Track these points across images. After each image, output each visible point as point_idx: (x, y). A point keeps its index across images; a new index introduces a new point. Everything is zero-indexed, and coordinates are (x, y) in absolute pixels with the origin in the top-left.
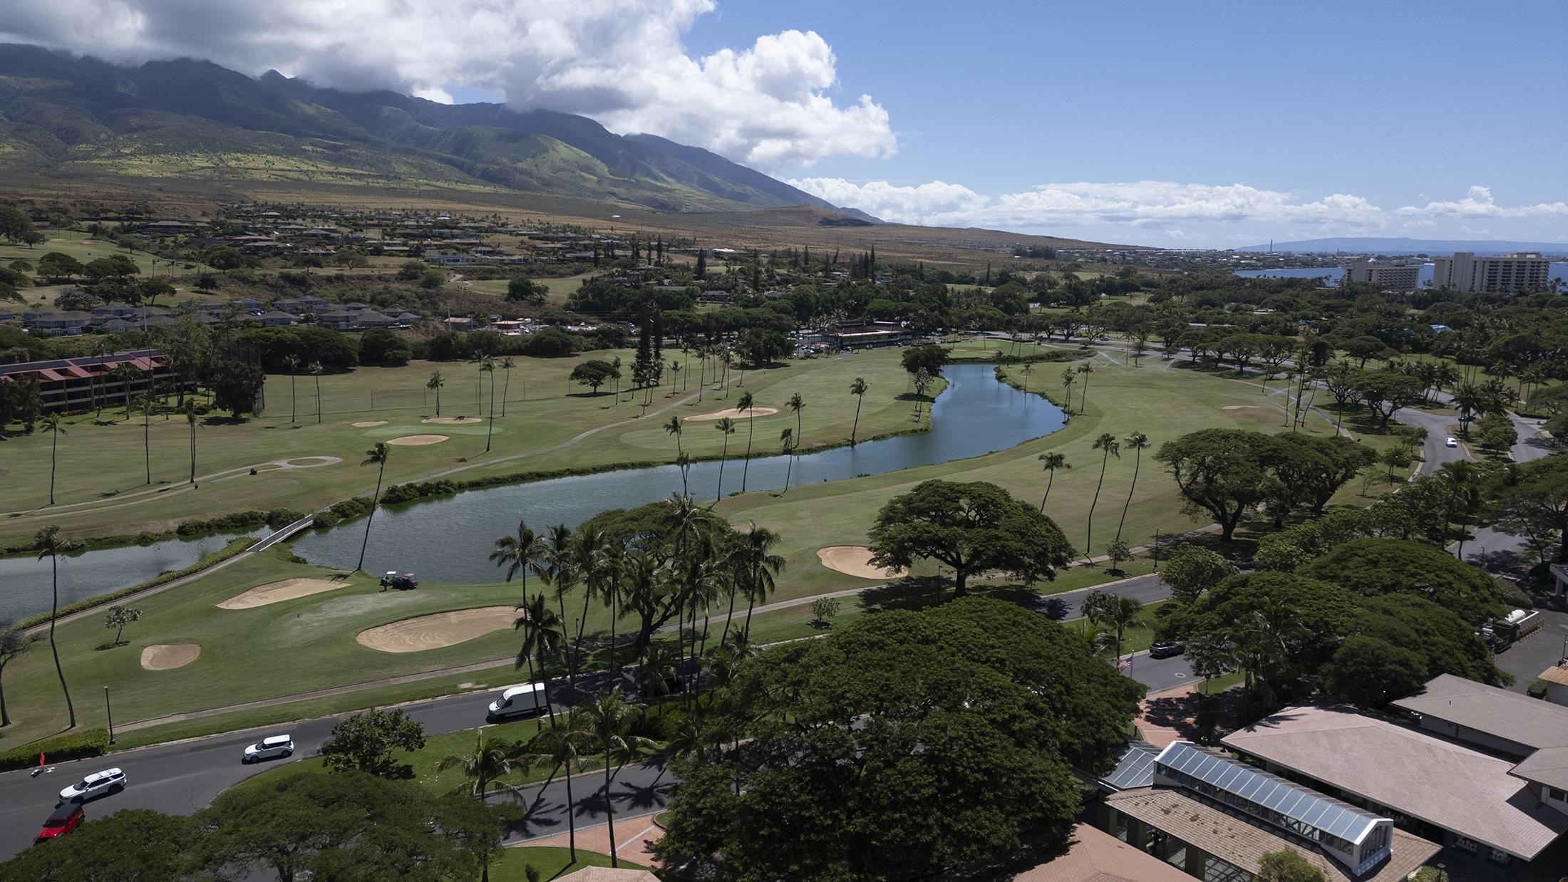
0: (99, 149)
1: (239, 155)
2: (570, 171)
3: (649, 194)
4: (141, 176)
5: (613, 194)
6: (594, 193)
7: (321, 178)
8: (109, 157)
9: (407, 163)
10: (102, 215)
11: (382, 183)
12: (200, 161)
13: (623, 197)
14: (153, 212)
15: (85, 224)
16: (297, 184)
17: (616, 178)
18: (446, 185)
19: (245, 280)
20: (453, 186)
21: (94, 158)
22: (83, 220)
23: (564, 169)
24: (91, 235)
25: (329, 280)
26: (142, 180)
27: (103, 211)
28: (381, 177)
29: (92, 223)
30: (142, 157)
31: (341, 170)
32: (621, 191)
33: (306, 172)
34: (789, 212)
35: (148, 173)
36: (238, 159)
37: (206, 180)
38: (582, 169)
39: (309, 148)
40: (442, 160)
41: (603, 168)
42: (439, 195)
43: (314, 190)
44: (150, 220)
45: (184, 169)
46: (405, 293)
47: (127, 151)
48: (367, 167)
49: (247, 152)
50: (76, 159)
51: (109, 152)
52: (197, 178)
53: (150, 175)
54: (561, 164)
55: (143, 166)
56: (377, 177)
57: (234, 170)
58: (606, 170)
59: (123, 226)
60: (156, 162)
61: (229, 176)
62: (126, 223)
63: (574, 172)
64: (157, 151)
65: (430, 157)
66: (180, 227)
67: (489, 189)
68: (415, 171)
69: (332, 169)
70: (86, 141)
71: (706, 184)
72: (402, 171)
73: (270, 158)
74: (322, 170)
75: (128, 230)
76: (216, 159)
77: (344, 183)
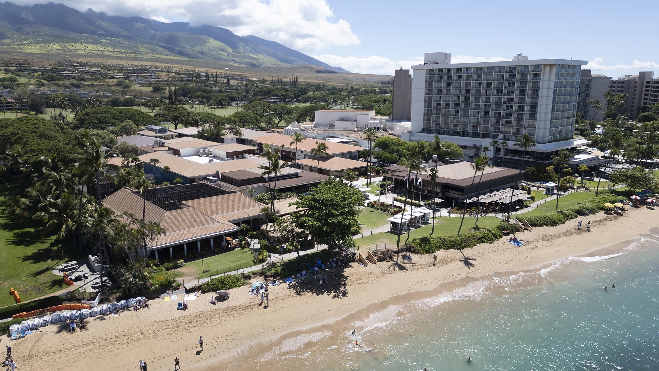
0: (14, 42)
1: (73, 44)
2: (215, 51)
3: (249, 60)
4: (31, 53)
5: (233, 61)
6: (225, 60)
7: (107, 53)
8: (18, 45)
9: (145, 47)
10: (10, 65)
11: (133, 55)
12: (57, 47)
13: (238, 61)
14: (30, 64)
15: (3, 68)
16: (97, 56)
17: (235, 54)
18: (160, 56)
19: (56, 85)
20: (163, 57)
21: (11, 45)
22: (2, 67)
23: (213, 50)
24: (5, 72)
25: (88, 85)
26: (31, 54)
27: (10, 63)
28: (133, 53)
29: (5, 68)
30: (32, 45)
31: (116, 50)
32: (237, 59)
33: (101, 51)
34: (303, 68)
35: (34, 51)
36: (73, 46)
37: (58, 54)
38: (221, 50)
39: (104, 41)
40: (161, 46)
41: (229, 49)
42: (156, 60)
43: (102, 58)
44: (28, 67)
45: (50, 50)
46: (115, 90)
47: (26, 42)
48: (128, 49)
49: (77, 43)
50: (4, 46)
51: (18, 43)
52: (55, 53)
53: (35, 52)
54: (212, 48)
55: (32, 49)
56: (131, 53)
57: (70, 50)
58: (231, 50)
59: (17, 69)
60: (38, 47)
61: (68, 53)
62: (19, 68)
63: (217, 51)
64: (39, 43)
65: (156, 45)
66: (39, 69)
67: (178, 58)
68: (149, 51)
69: (112, 49)
70: (8, 38)
71: (275, 56)
72: (143, 51)
73: (86, 45)
74: (108, 50)
75: (19, 71)
76: (63, 46)
77: (116, 55)
